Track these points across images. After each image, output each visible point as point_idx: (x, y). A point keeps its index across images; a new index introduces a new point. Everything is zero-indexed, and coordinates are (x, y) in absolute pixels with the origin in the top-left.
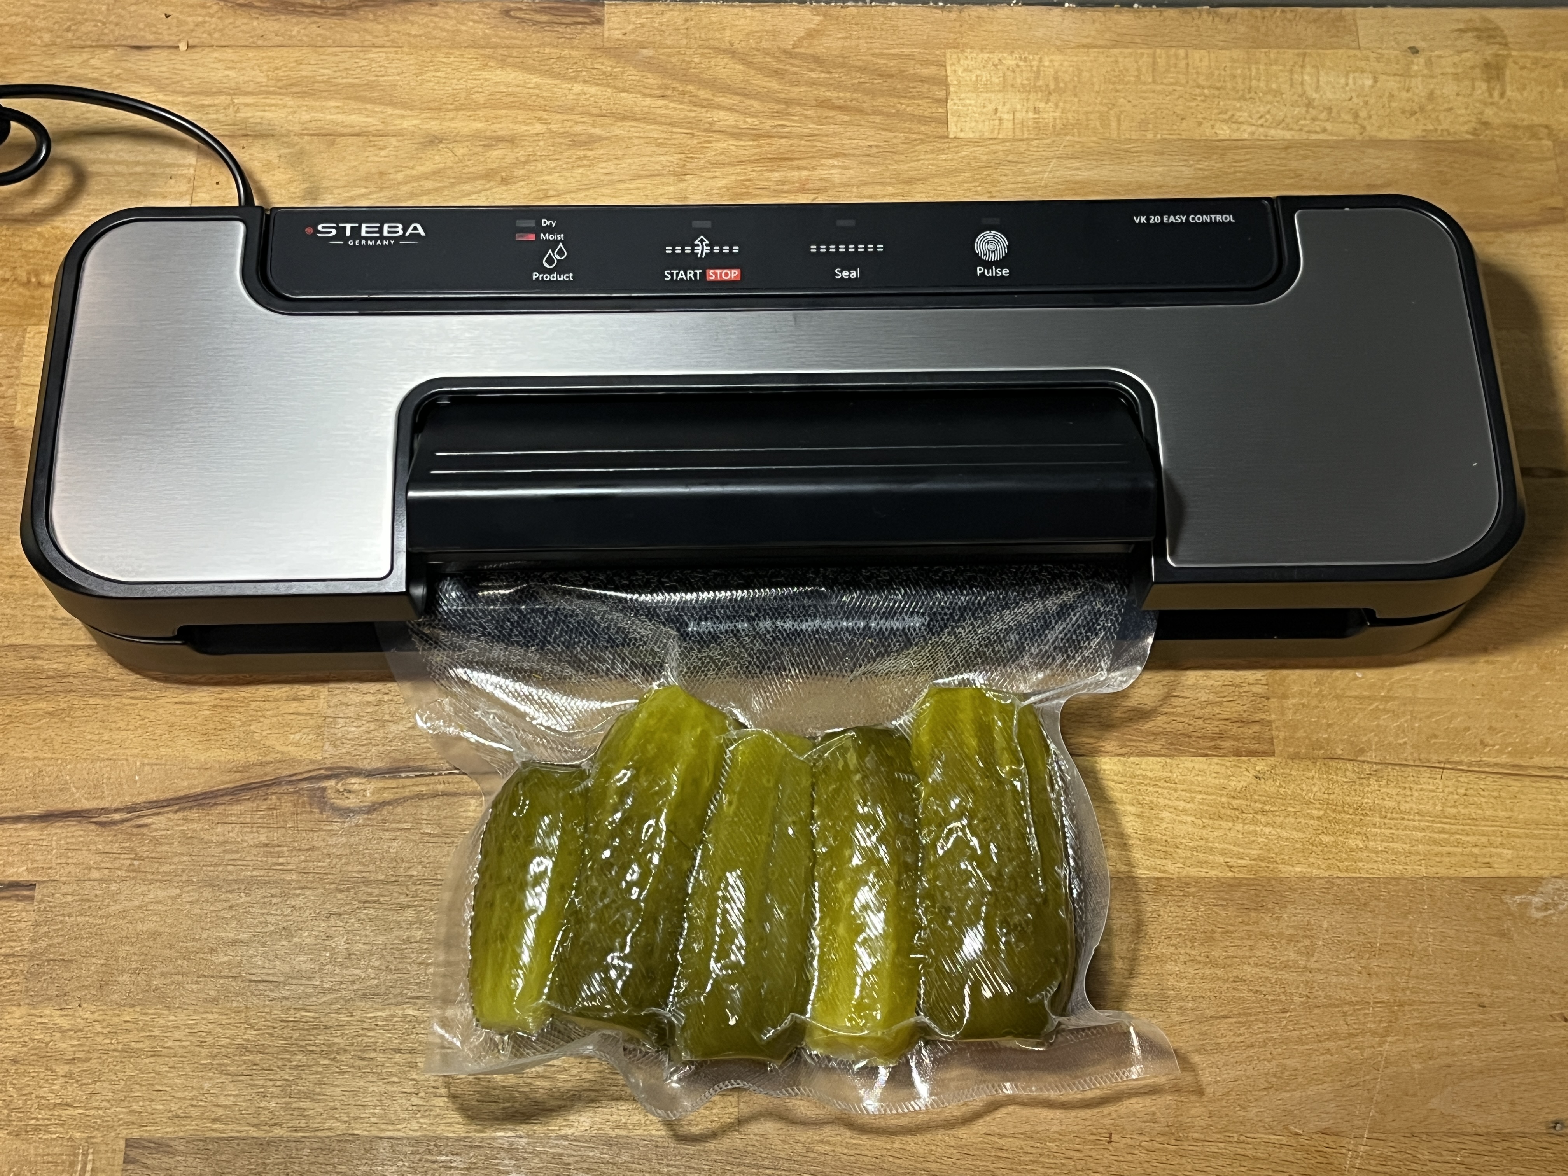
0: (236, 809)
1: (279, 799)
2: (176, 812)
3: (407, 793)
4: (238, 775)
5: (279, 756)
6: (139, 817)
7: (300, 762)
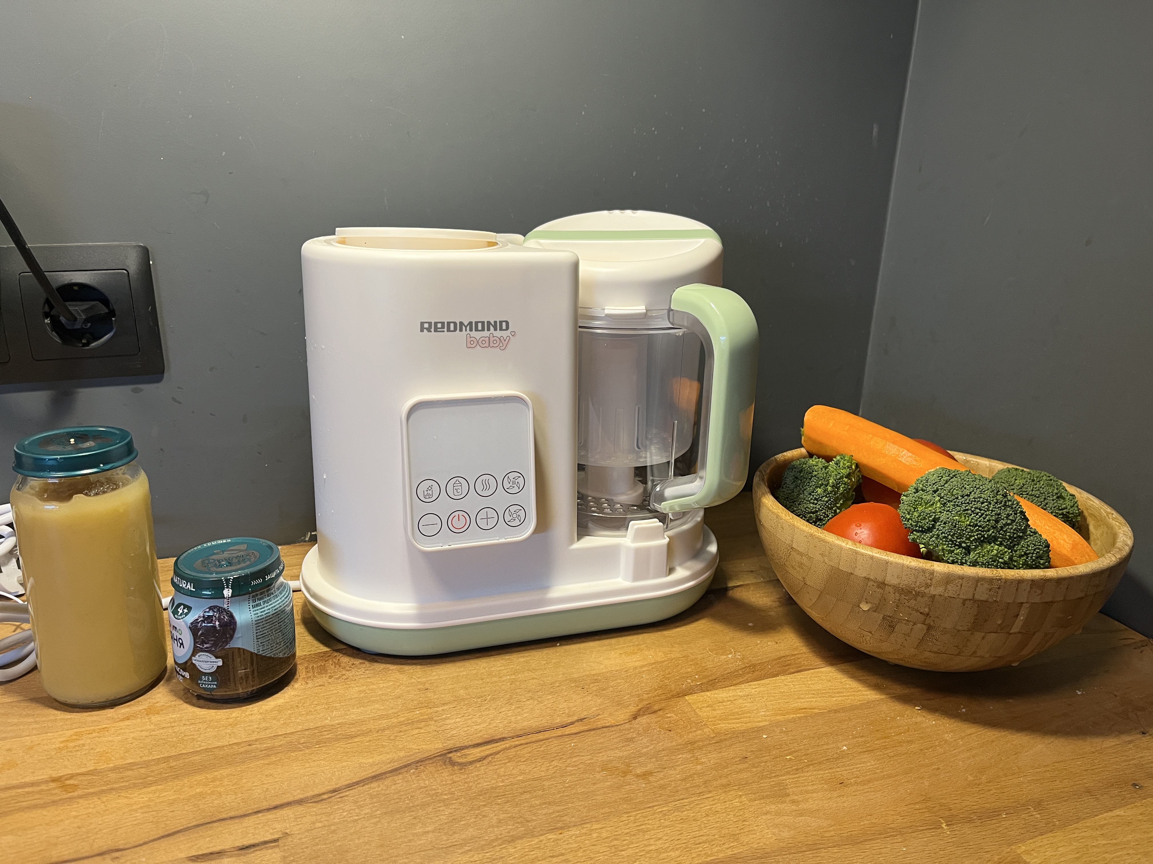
0: (400, 777)
1: (424, 767)
2: (363, 786)
3: (499, 749)
4: (396, 764)
5: (417, 751)
6: (340, 793)
7: (431, 751)
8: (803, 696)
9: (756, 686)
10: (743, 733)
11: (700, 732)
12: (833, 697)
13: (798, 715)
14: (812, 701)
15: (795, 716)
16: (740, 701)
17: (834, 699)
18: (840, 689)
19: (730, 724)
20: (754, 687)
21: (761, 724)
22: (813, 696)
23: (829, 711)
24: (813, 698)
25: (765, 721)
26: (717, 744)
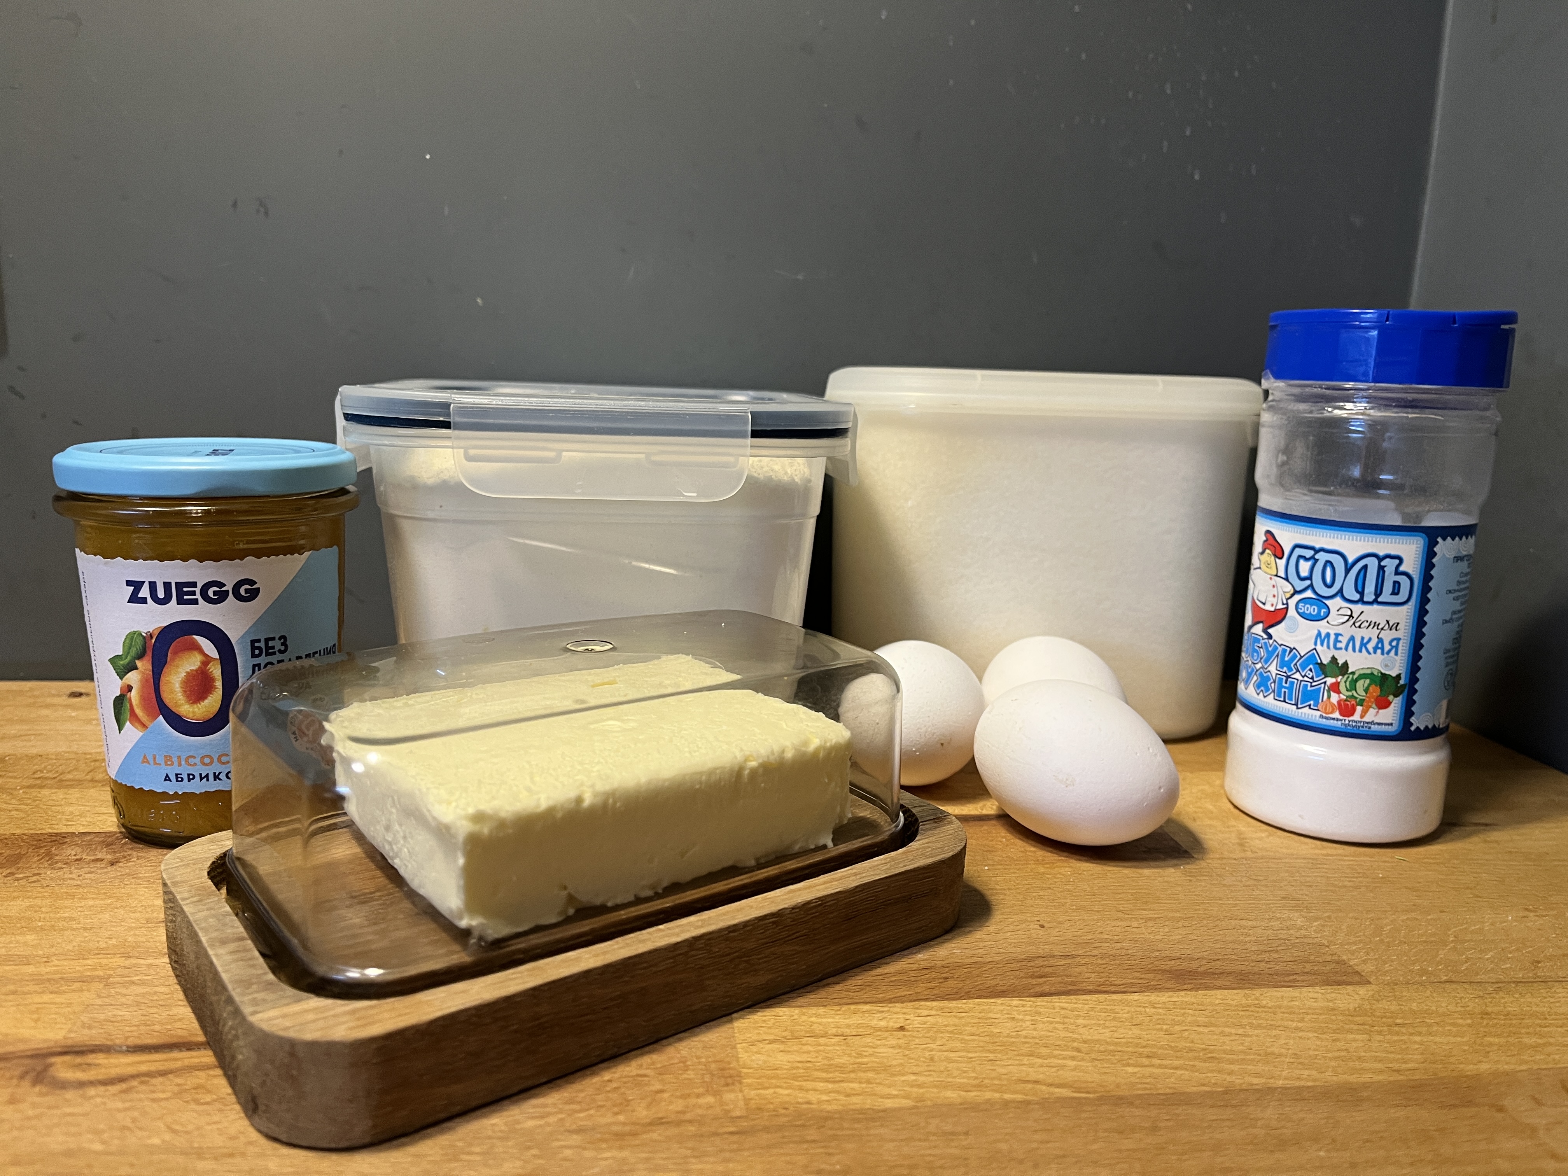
8: (1044, 1051)
9: (933, 1012)
10: (823, 1119)
11: (710, 1099)
12: (1128, 1065)
13: (1007, 1096)
14: (1063, 1067)
15: (997, 1095)
16: (868, 1040)
17: (1130, 1070)
18: (1162, 1047)
19: (807, 1090)
20: (926, 1013)
21: (889, 1104)
22: (1075, 1054)
23: (1100, 1099)
24: (1073, 1058)
25: (907, 1097)
26: (735, 1138)
